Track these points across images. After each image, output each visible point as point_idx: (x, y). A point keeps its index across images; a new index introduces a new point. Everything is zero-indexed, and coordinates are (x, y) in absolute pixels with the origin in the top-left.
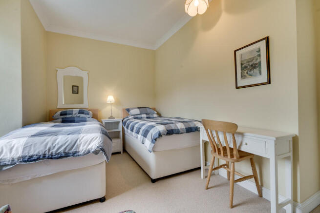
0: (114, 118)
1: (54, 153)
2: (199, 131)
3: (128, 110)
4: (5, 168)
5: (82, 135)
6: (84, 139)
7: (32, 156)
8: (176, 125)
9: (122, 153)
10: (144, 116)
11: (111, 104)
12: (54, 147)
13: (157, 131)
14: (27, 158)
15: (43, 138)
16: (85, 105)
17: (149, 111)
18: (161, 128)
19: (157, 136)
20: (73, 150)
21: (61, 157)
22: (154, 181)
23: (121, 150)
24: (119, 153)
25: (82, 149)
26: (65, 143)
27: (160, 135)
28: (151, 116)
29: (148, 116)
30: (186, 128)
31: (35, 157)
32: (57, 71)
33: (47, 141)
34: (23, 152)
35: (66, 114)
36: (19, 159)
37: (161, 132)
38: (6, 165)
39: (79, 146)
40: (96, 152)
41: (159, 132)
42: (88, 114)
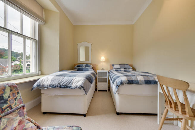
0: (104, 70)
1: (61, 85)
2: (157, 84)
3: (113, 65)
4: (45, 89)
5: (75, 78)
6: (76, 79)
7: (53, 85)
8: (136, 78)
9: (107, 91)
10: (123, 69)
11: (103, 62)
12: (62, 82)
13: (120, 80)
14: (52, 85)
15: (59, 77)
16: (90, 62)
17: (126, 66)
18: (124, 79)
19: (119, 84)
20: (69, 85)
21: (64, 88)
22: (118, 114)
23: (107, 90)
24: (106, 91)
25: (74, 85)
26: (67, 81)
27: (122, 83)
28: (127, 70)
29: (125, 70)
30: (145, 81)
31: (54, 86)
32: (77, 44)
33: (60, 79)
34: (51, 82)
35: (79, 66)
36: (49, 85)
37: (123, 81)
38: (45, 87)
39: (72, 84)
40: (80, 88)
41: (122, 81)
42: (90, 67)
